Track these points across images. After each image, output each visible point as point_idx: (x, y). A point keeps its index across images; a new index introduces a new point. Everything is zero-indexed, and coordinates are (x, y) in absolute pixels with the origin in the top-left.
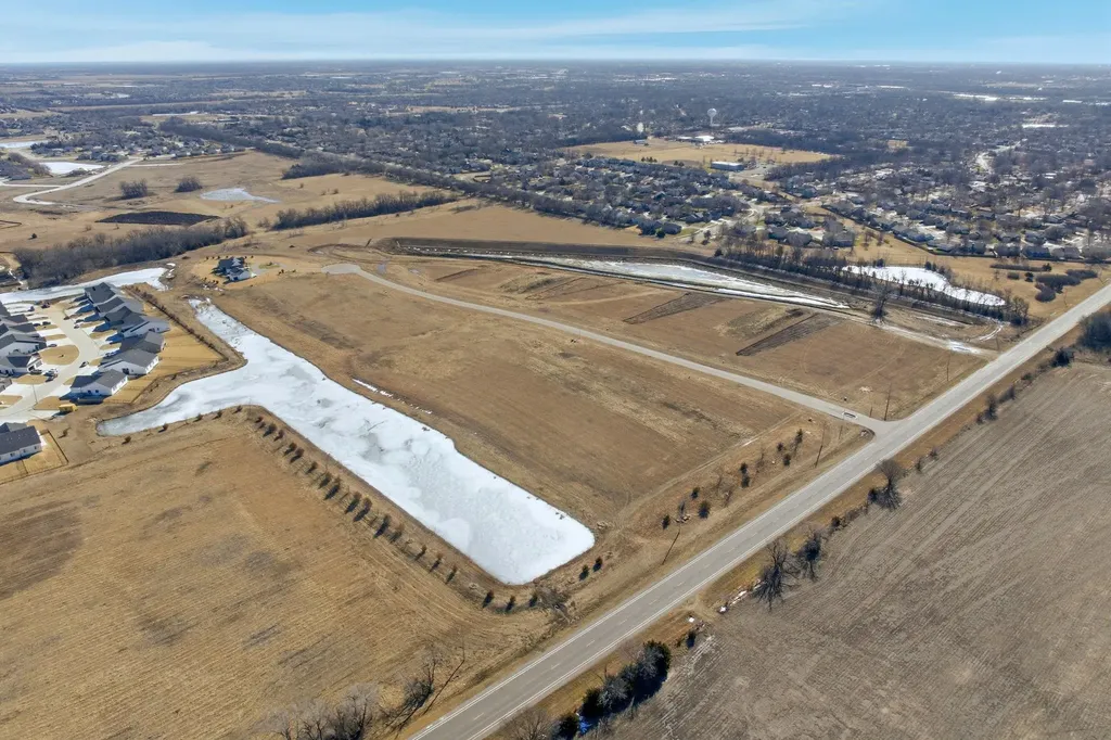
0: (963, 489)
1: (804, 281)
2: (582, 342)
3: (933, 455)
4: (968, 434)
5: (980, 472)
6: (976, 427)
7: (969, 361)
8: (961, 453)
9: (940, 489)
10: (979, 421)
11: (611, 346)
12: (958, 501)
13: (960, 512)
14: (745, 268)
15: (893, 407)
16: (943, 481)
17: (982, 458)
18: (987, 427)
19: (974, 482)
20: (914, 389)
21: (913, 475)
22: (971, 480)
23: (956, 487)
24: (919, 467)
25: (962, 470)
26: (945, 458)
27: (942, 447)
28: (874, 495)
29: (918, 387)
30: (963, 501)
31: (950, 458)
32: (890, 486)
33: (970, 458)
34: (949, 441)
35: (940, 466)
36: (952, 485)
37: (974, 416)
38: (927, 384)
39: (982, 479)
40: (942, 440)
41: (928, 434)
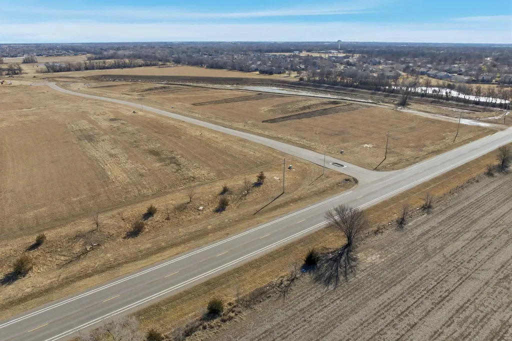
0: (466, 258)
1: (352, 91)
2: (140, 113)
3: (427, 208)
4: (476, 186)
5: (492, 232)
6: (488, 180)
7: (479, 130)
8: (465, 208)
9: (427, 256)
10: (490, 174)
11: (160, 116)
12: (453, 279)
13: (457, 300)
14: (313, 86)
15: (391, 159)
16: (432, 244)
17: (496, 214)
18: (499, 180)
19: (484, 247)
20: (419, 147)
21: (390, 233)
22: (479, 244)
23: (454, 254)
24: (401, 223)
25: (466, 229)
26: (442, 212)
27: (440, 199)
28: (311, 262)
29: (424, 146)
30: (464, 279)
31: (450, 212)
32: (348, 246)
33: (479, 213)
34: (451, 193)
35: (434, 222)
36: (448, 251)
37: (485, 170)
38: (433, 144)
39: (496, 243)
40: (441, 192)
41: (426, 185)
